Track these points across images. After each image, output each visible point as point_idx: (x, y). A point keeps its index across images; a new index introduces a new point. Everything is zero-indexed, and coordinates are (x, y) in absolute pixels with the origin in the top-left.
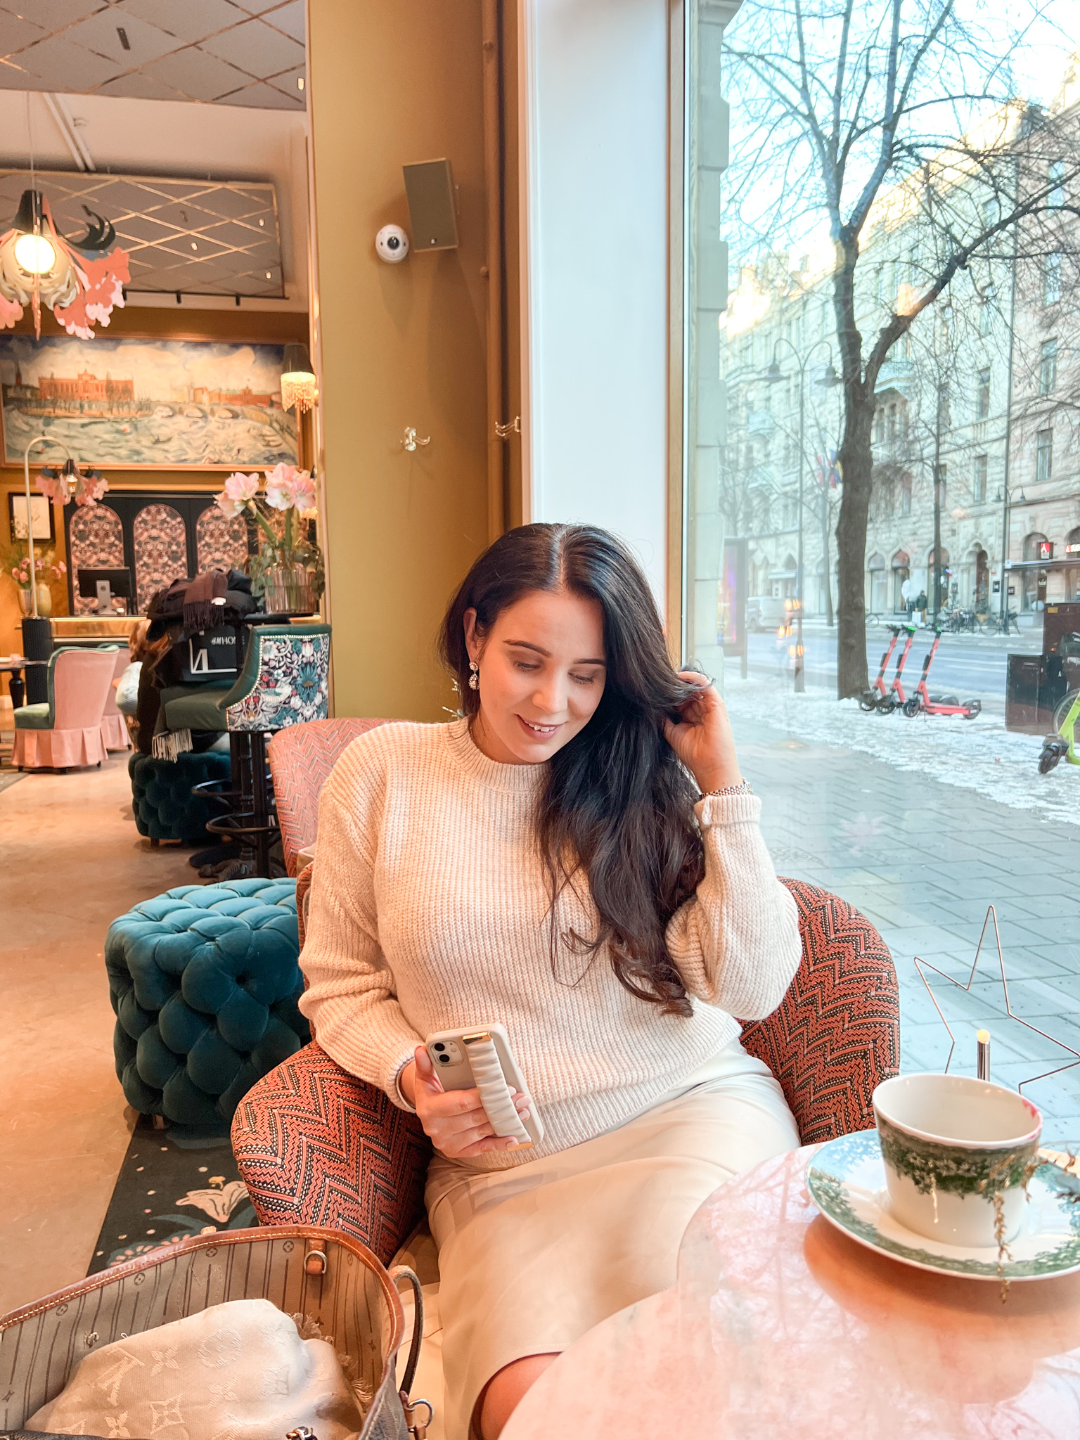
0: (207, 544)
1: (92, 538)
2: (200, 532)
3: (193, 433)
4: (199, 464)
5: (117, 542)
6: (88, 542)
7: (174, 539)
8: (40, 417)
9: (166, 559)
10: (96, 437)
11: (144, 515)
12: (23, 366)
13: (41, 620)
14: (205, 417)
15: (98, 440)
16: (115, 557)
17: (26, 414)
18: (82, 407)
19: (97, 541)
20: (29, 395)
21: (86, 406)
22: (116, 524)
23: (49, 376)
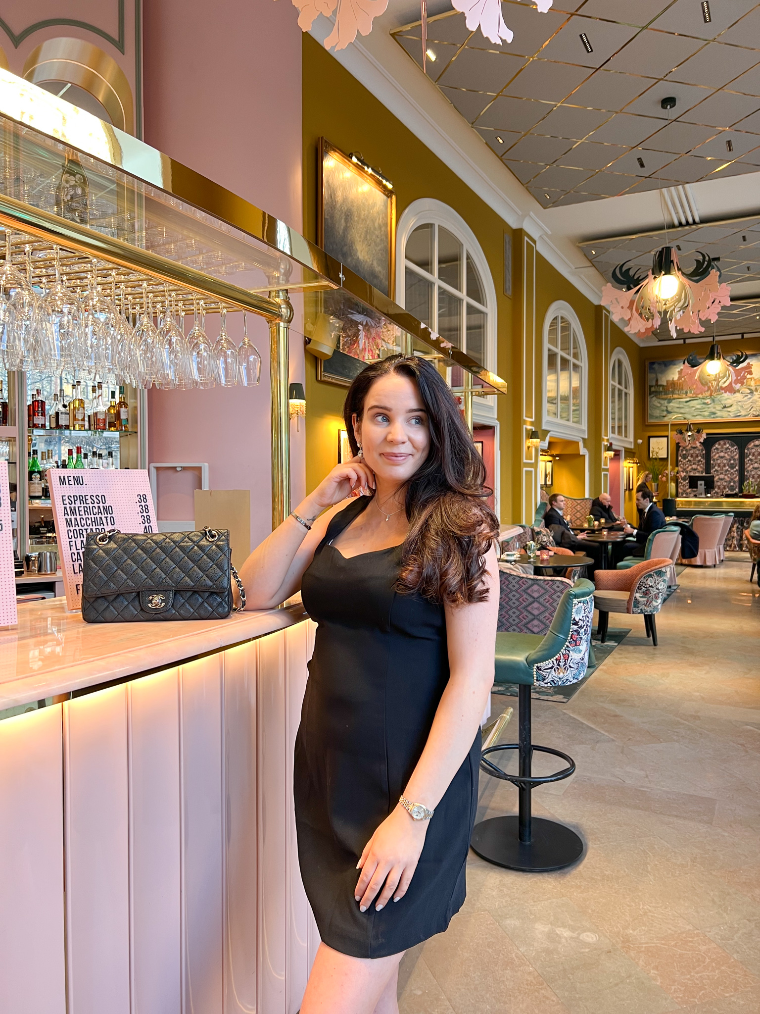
0: (751, 460)
1: (689, 458)
2: (747, 453)
4: (747, 417)
5: (702, 460)
6: (687, 460)
7: (732, 457)
8: (665, 399)
9: (727, 468)
10: (693, 407)
11: (717, 446)
12: (659, 376)
13: (672, 500)
15: (694, 408)
16: (701, 467)
18: (686, 393)
19: (692, 459)
20: (661, 389)
21: (689, 392)
22: (702, 450)
23: (671, 379)
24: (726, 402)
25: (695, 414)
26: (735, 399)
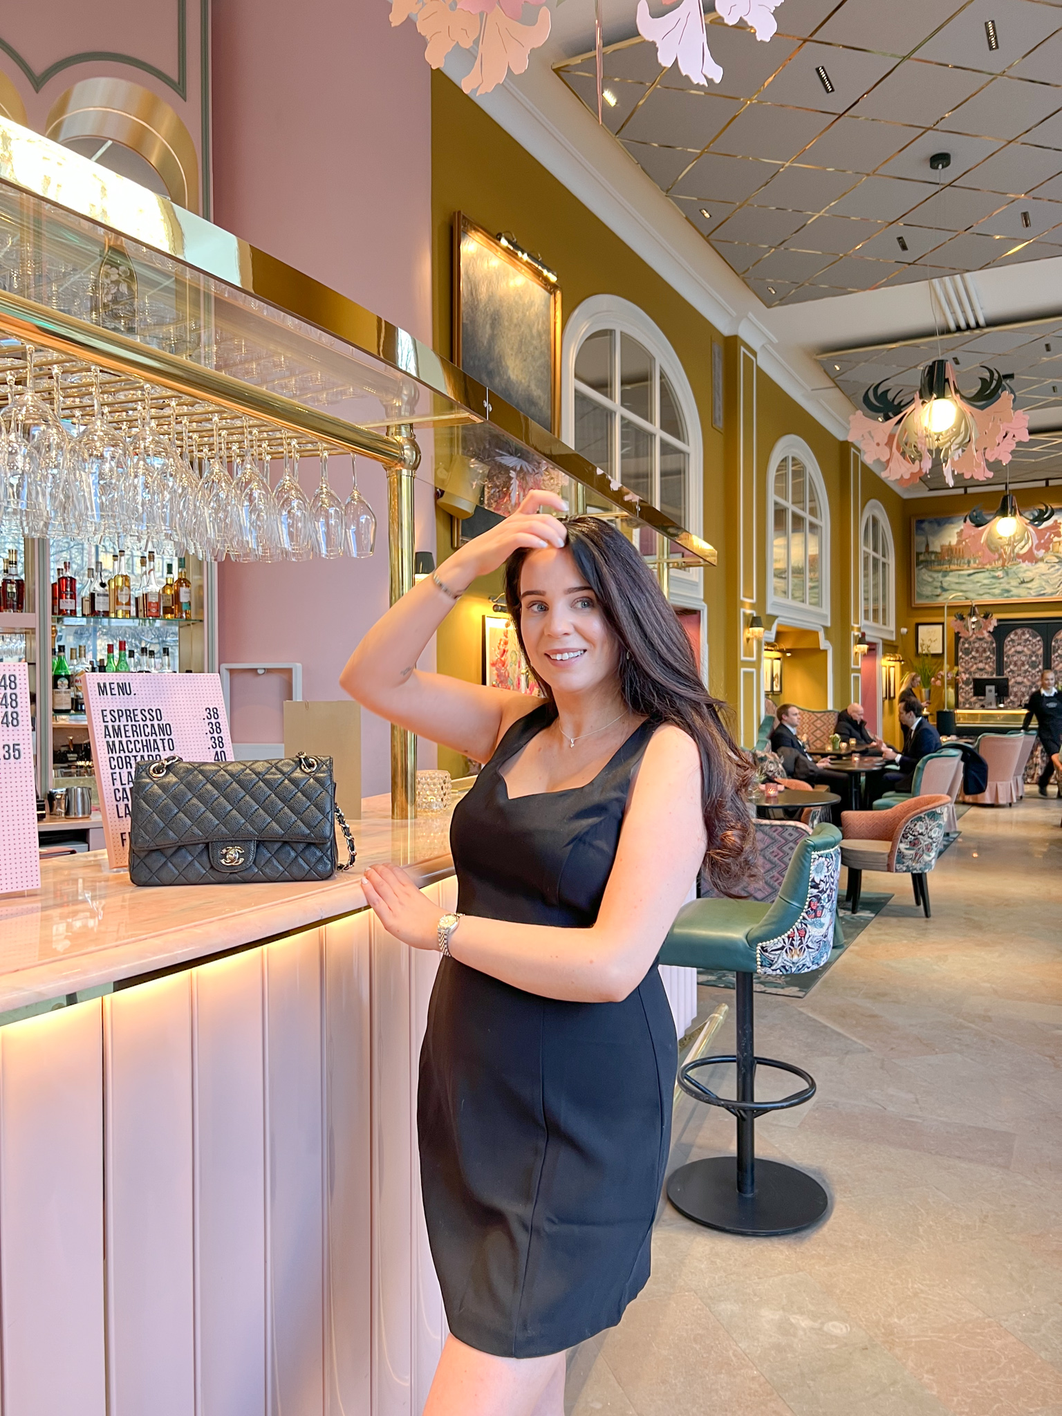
0: (1060, 656)
1: (973, 653)
2: (1054, 647)
3: (1050, 574)
4: (1054, 596)
5: (991, 656)
6: (970, 656)
7: (1034, 652)
8: (939, 571)
9: (1027, 667)
10: (978, 582)
11: (1012, 636)
12: (931, 539)
13: (950, 713)
15: (979, 584)
16: (990, 667)
17: (930, 571)
18: (969, 562)
19: (977, 655)
20: (933, 557)
21: (972, 562)
22: (992, 643)
23: (947, 544)
24: (1024, 575)
25: (981, 592)
26: (1037, 571)
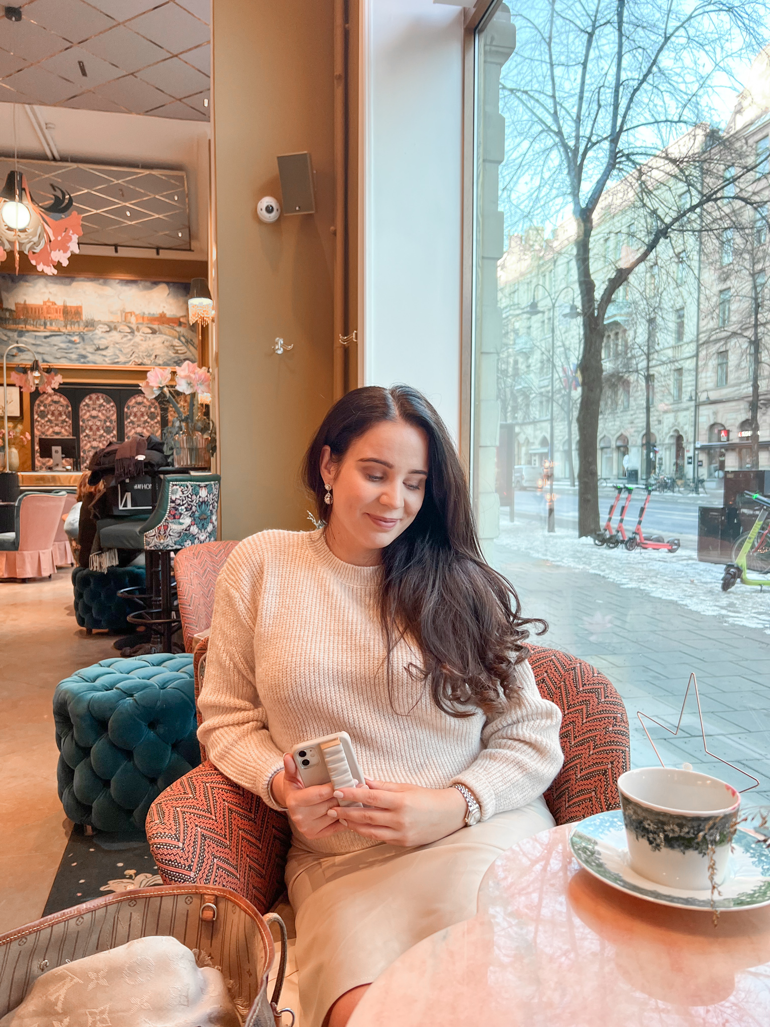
0: (132, 422)
1: (49, 416)
2: (127, 413)
3: (123, 343)
4: (127, 365)
5: (67, 420)
6: (46, 419)
7: (108, 418)
8: (15, 331)
9: (102, 432)
10: (55, 345)
11: (87, 401)
12: (4, 295)
13: (12, 474)
14: (132, 332)
15: (56, 348)
16: (66, 430)
18: (45, 324)
19: (53, 418)
20: (7, 314)
21: (48, 324)
22: (67, 406)
23: (22, 302)
26: (111, 339)
